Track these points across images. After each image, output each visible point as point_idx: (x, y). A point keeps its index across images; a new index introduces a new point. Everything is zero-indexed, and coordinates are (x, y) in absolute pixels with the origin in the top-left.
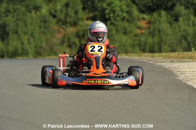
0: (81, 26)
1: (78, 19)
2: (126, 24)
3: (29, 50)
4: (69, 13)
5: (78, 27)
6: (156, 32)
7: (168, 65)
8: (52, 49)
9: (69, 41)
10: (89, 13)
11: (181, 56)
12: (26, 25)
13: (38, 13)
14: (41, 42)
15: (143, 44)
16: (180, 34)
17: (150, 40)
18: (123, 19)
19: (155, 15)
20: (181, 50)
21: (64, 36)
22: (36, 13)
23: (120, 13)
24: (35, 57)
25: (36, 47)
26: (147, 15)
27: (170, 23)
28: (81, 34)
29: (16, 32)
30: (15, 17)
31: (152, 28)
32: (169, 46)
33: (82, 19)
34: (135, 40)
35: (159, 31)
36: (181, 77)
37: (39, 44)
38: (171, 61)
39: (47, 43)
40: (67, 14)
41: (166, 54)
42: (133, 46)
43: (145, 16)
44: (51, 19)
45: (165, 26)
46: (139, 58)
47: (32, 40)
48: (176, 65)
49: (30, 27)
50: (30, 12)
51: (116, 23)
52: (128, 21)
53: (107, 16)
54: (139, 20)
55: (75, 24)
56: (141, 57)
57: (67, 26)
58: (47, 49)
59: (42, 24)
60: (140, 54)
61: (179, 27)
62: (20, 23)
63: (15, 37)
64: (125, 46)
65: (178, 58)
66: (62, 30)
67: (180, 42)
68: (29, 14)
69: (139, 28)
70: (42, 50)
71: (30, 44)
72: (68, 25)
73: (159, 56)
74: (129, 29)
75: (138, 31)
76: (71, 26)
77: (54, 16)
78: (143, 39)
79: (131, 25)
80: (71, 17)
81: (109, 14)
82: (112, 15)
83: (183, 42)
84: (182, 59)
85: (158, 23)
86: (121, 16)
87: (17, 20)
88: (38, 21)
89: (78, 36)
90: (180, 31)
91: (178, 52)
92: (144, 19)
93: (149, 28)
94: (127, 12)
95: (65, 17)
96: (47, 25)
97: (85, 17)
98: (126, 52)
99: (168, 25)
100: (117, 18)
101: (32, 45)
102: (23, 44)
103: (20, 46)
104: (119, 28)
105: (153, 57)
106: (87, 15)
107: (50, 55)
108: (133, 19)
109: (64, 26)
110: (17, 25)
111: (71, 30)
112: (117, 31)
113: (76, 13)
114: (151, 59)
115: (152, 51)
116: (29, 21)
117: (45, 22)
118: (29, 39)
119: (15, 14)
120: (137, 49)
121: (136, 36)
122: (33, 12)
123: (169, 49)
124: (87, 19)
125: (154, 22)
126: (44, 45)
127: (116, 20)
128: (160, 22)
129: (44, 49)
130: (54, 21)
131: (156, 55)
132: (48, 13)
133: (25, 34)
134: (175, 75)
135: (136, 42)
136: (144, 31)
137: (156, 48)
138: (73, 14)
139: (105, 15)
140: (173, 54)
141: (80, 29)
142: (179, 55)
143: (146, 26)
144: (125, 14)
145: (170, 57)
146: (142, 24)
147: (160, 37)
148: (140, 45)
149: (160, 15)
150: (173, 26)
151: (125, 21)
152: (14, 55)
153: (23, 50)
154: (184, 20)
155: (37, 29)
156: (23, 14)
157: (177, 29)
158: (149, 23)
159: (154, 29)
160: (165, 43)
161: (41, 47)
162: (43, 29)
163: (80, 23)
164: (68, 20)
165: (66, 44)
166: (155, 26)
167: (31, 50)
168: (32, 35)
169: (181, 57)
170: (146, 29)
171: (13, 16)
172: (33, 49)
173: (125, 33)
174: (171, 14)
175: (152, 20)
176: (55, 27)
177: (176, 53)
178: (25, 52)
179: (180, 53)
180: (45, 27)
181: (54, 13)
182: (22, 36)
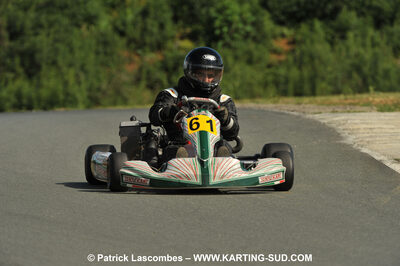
0: (171, 50)
1: (165, 38)
2: (252, 46)
3: (78, 96)
4: (149, 27)
5: (166, 53)
6: (306, 59)
7: (326, 118)
8: (118, 92)
9: (148, 79)
10: (184, 27)
11: (349, 101)
12: (71, 51)
13: (93, 28)
14: (99, 80)
15: (282, 80)
16: (349, 62)
17: (295, 73)
18: (247, 36)
19: (304, 28)
20: (350, 90)
21: (140, 69)
22: (88, 28)
23: (240, 26)
24: (88, 107)
25: (90, 89)
26: (289, 28)
27: (332, 43)
28: (171, 64)
29: (54, 63)
30: (51, 36)
31: (298, 53)
32: (330, 84)
33: (173, 38)
34: (267, 74)
35: (312, 57)
36: (350, 140)
37: (96, 84)
38: (333, 112)
39: (109, 83)
40: (144, 30)
41: (323, 98)
42: (265, 85)
43: (286, 31)
44: (117, 37)
45: (321, 48)
46: (274, 105)
47: (82, 77)
48: (341, 117)
49: (79, 54)
50: (78, 26)
51: (233, 44)
52: (255, 39)
53: (217, 32)
54: (275, 37)
55: (159, 47)
56: (278, 105)
57: (144, 51)
58: (111, 92)
59: (101, 49)
60: (276, 99)
61: (348, 49)
62: (61, 47)
63: (53, 72)
64: (250, 85)
65: (344, 105)
66: (136, 59)
67: (349, 76)
68: (76, 31)
69: (275, 52)
70: (99, 95)
71: (79, 83)
72: (147, 49)
73: (311, 103)
74: (256, 54)
75: (273, 58)
76: (152, 50)
77: (122, 34)
78: (282, 71)
79: (260, 46)
80: (152, 34)
81: (221, 28)
82: (225, 29)
83: (355, 75)
84: (351, 107)
85: (308, 41)
86: (243, 32)
87: (56, 41)
88: (94, 42)
89: (165, 67)
90: (348, 57)
91: (345, 94)
92: (283, 36)
93: (293, 51)
94: (254, 24)
95: (142, 35)
96: (108, 50)
97: (177, 34)
98: (253, 96)
99: (328, 46)
100: (236, 35)
101: (84, 86)
102: (66, 83)
103: (60, 87)
104: (239, 53)
105: (299, 104)
106: (182, 31)
107: (115, 103)
108: (264, 36)
109: (140, 52)
110: (56, 51)
111: (152, 57)
112: (236, 58)
113: (162, 26)
114: (297, 107)
115: (299, 93)
116: (77, 43)
117: (106, 43)
118: (77, 76)
119: (52, 30)
120: (272, 90)
121: (269, 66)
122: (84, 27)
123: (330, 88)
124: (182, 38)
125: (303, 42)
126: (104, 86)
127: (233, 39)
128: (312, 42)
129: (104, 93)
130: (121, 42)
131: (306, 100)
132: (110, 28)
133: (71, 65)
134: (338, 136)
135: (270, 78)
136: (283, 58)
137: (307, 87)
138: (155, 30)
139: (214, 29)
140: (335, 99)
141: (169, 55)
142: (346, 99)
143: (286, 48)
144: (249, 28)
145: (329, 104)
146: (281, 44)
147: (314, 68)
148: (276, 84)
149: (312, 29)
150: (337, 48)
151: (250, 41)
152: (50, 104)
153: (67, 94)
154: (356, 36)
155: (92, 56)
156: (67, 31)
157: (344, 53)
158: (293, 42)
159: (302, 53)
160: (323, 79)
161: (99, 89)
162: (102, 57)
163: (170, 44)
164: (148, 39)
165: (143, 83)
166: (304, 47)
167: (81, 94)
168: (83, 68)
169: (350, 104)
170: (287, 53)
171: (48, 35)
172: (85, 94)
173: (250, 62)
174: (332, 27)
175: (299, 37)
176: (124, 53)
177: (342, 97)
178: (70, 98)
179: (348, 97)
180: (106, 53)
181: (121, 28)
182: (65, 69)
